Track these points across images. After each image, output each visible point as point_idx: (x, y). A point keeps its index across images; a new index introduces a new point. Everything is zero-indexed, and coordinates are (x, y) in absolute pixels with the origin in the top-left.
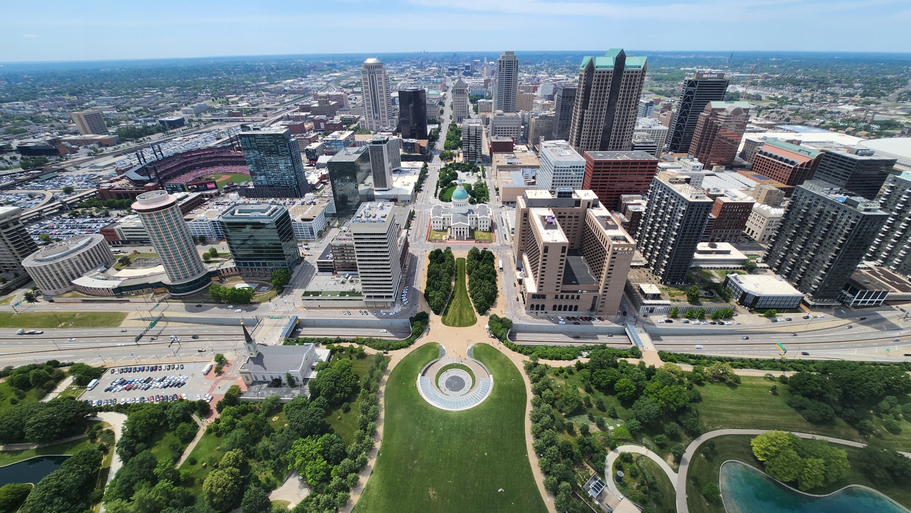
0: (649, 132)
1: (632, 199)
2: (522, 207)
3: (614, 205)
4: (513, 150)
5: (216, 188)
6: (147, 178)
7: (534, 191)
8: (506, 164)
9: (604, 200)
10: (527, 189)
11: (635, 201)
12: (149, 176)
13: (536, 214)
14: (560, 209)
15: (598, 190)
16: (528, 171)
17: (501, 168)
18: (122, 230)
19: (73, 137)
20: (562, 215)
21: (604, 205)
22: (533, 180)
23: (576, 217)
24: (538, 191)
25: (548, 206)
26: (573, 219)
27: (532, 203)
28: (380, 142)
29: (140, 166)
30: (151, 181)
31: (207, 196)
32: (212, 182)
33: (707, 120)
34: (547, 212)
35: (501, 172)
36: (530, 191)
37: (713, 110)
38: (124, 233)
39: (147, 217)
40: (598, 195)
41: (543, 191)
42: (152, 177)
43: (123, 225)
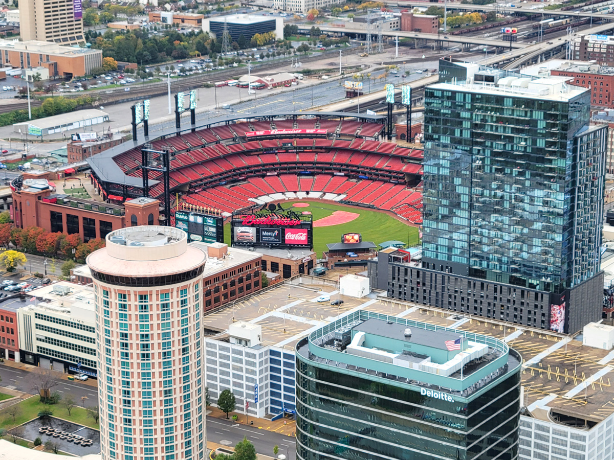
5: (309, 245)
6: (138, 182)
18: (34, 321)
29: (130, 145)
31: (275, 267)
32: (301, 226)
38: (36, 333)
39: (114, 300)
43: (42, 309)
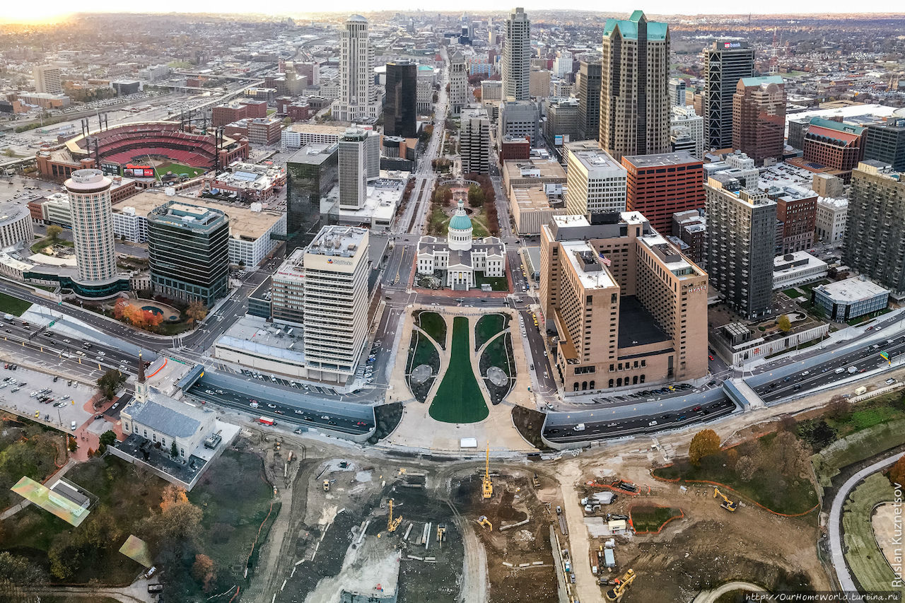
0: (687, 124)
1: (687, 217)
2: (550, 241)
3: (669, 228)
4: (529, 155)
6: (85, 152)
7: (564, 217)
8: (520, 177)
9: (655, 222)
10: (555, 214)
11: (693, 219)
12: (88, 150)
13: (570, 250)
14: (601, 242)
15: (645, 210)
16: (552, 187)
17: (516, 183)
18: (48, 208)
19: (29, 95)
20: (605, 249)
21: (656, 229)
22: (560, 201)
23: (623, 250)
24: (570, 217)
25: (586, 239)
26: (621, 253)
27: (564, 235)
28: (356, 139)
30: (88, 156)
32: (150, 168)
33: (743, 102)
34: (584, 247)
35: (517, 190)
36: (558, 217)
37: (747, 88)
38: (49, 213)
39: (76, 199)
40: (646, 217)
41: (577, 217)
42: (91, 152)
43: (51, 203)
